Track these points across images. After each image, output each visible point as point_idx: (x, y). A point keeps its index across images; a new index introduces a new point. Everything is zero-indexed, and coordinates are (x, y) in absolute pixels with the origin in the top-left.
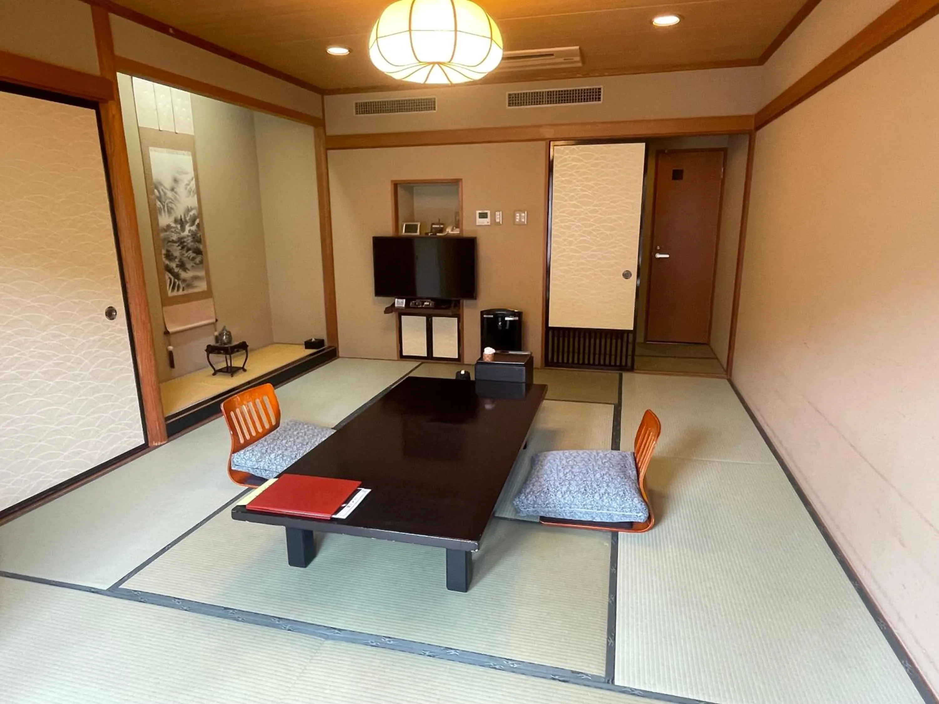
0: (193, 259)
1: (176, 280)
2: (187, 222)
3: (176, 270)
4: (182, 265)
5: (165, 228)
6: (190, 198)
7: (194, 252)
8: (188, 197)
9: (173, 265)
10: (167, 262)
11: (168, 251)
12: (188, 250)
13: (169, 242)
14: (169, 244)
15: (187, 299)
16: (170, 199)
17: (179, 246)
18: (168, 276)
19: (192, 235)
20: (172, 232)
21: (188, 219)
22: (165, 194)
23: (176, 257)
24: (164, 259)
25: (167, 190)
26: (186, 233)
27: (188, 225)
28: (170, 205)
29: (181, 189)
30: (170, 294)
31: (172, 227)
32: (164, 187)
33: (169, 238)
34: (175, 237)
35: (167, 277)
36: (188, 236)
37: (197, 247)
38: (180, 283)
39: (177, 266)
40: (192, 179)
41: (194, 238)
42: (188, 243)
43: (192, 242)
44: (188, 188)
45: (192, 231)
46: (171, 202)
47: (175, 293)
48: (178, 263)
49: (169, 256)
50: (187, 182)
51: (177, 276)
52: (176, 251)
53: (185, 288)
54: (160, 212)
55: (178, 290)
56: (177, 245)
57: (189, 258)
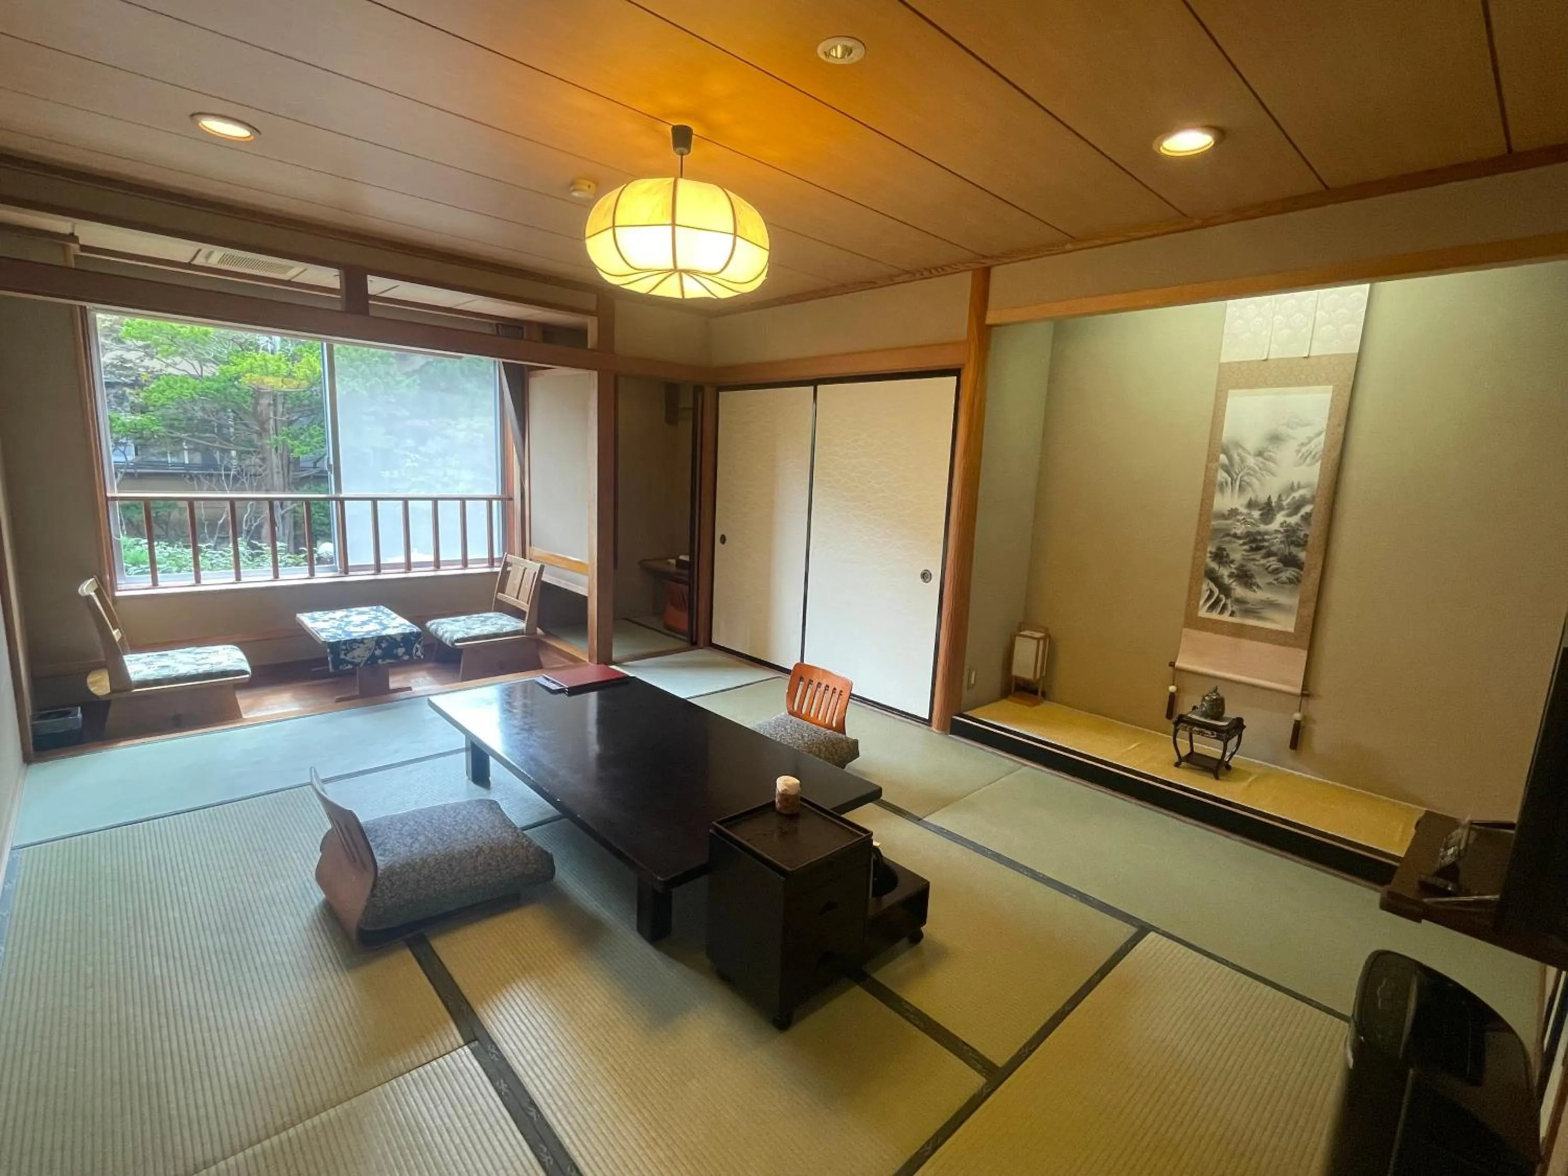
0: (1276, 571)
1: (1222, 596)
2: (1281, 508)
3: (1227, 581)
4: (1244, 577)
5: (1226, 513)
6: (1303, 467)
7: (1280, 560)
8: (1298, 464)
9: (1224, 572)
10: (1214, 565)
11: (1221, 549)
12: (1269, 554)
13: (1228, 535)
14: (1227, 539)
15: (1239, 631)
16: (1250, 468)
17: (1244, 544)
18: (1207, 586)
19: (1286, 531)
20: (1238, 521)
21: (1285, 503)
22: (1242, 460)
23: (1232, 562)
24: (1208, 560)
25: (1249, 453)
26: (1275, 525)
27: (1283, 513)
28: (1246, 478)
29: (1286, 455)
30: (1203, 613)
31: (1241, 514)
32: (1244, 449)
33: (1230, 530)
34: (1240, 529)
35: (1205, 587)
36: (1277, 531)
37: (1290, 553)
38: (1229, 602)
39: (1231, 575)
40: (1320, 434)
41: (1287, 537)
42: (1273, 545)
43: (1282, 542)
44: (1304, 449)
45: (1289, 525)
46: (1248, 474)
47: (1214, 615)
48: (1234, 571)
49: (1220, 556)
50: (1306, 441)
51: (1226, 590)
52: (1237, 552)
53: (1237, 614)
54: (1222, 490)
55: (1221, 612)
56: (1241, 542)
57: (1267, 569)
